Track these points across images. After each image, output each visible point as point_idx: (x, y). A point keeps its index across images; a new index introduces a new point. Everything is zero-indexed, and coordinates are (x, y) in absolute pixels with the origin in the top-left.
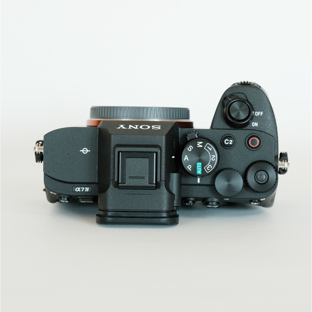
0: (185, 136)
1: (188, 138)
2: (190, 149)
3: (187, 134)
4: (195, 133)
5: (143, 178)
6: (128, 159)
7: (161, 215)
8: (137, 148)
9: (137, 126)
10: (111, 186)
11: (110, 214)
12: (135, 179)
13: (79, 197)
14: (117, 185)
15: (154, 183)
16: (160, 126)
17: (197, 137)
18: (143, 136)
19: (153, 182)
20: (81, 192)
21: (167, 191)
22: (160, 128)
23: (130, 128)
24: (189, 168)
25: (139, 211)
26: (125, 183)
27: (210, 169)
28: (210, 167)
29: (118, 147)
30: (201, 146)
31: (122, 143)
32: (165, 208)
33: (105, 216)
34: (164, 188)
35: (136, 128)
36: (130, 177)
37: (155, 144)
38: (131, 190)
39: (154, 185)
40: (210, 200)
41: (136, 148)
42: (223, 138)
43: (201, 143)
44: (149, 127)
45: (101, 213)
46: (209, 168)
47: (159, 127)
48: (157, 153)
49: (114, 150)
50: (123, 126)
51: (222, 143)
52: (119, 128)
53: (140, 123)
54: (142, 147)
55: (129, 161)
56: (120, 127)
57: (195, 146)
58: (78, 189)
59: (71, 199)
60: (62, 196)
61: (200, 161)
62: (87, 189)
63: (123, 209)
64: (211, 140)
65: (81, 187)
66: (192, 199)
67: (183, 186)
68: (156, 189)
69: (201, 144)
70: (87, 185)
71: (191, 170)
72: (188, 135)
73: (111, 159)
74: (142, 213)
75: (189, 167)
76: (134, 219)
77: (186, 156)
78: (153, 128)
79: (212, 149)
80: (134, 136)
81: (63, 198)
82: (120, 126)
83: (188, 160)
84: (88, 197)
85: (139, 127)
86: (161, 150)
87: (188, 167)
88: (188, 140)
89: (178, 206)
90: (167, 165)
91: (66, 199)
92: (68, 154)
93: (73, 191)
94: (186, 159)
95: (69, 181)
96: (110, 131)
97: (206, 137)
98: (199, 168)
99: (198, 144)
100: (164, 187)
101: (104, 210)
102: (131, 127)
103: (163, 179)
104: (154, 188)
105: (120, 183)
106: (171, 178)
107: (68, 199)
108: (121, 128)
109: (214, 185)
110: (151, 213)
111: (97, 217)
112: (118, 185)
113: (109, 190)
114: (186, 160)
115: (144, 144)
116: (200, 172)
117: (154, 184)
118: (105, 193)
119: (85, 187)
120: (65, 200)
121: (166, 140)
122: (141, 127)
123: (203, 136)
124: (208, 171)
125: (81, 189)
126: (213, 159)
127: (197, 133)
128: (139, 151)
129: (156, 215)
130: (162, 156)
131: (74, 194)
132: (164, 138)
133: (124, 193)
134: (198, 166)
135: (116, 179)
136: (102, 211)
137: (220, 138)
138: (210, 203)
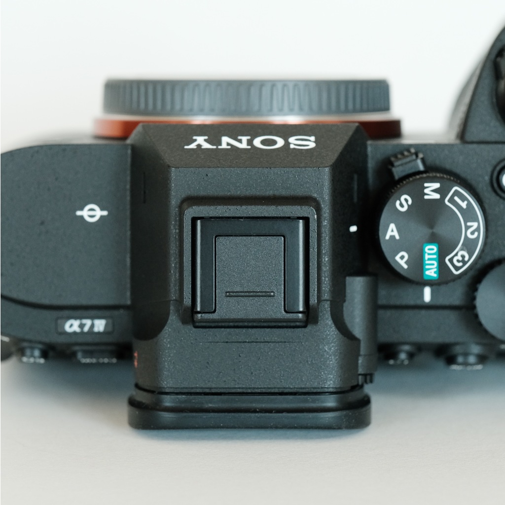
0: (386, 165)
1: (394, 170)
2: (402, 205)
3: (393, 159)
4: (417, 156)
5: (267, 295)
6: (221, 239)
7: (323, 402)
8: (249, 207)
9: (245, 139)
10: (173, 319)
11: (168, 401)
12: (242, 299)
13: (77, 348)
14: (189, 316)
15: (301, 309)
16: (313, 138)
17: (421, 168)
18: (266, 171)
19: (298, 306)
20: (82, 333)
21: (337, 332)
22: (312, 145)
23: (224, 146)
24: (401, 260)
25: (257, 391)
26: (215, 311)
27: (465, 263)
28: (463, 257)
29: (191, 205)
30: (437, 196)
31: (202, 193)
32: (331, 380)
33: (156, 407)
34: (330, 322)
35: (244, 145)
36: (229, 295)
37: (300, 192)
38: (232, 330)
39: (300, 315)
40: (458, 349)
41: (244, 207)
42: (498, 168)
43: (437, 185)
44: (280, 142)
45: (142, 397)
46: (460, 259)
47: (310, 141)
48: (307, 220)
49: (181, 214)
50: (205, 140)
51: (495, 185)
52: (193, 146)
53: (254, 130)
54: (263, 204)
55: (224, 245)
56: (196, 143)
57: (418, 195)
58: (72, 326)
59: (51, 354)
60: (25, 344)
61: (433, 239)
62: (100, 325)
63: (209, 385)
64: (463, 175)
65: (81, 318)
66: (407, 348)
67: (381, 312)
68: (305, 327)
69: (435, 191)
70: (99, 313)
71: (406, 267)
72: (396, 164)
73: (172, 239)
74: (266, 397)
75: (402, 257)
76: (242, 415)
77: (392, 226)
78: (292, 146)
79: (469, 204)
80: (238, 171)
81: (28, 352)
82: (195, 140)
83: (397, 237)
84: (103, 348)
85: (250, 142)
86: (318, 210)
87: (398, 258)
88: (397, 177)
89: (368, 372)
90: (336, 255)
91: (37, 353)
92: (42, 223)
93: (60, 330)
94: (392, 234)
95: (46, 301)
96: (168, 156)
97: (448, 166)
98: (429, 259)
99: (426, 191)
100: (330, 318)
101: (152, 389)
102: (228, 144)
103: (326, 296)
104: (298, 324)
105: (199, 313)
106: (348, 291)
107: (45, 354)
108: (199, 146)
109: (474, 307)
110: (291, 397)
111: (133, 408)
112: (192, 317)
113: (167, 329)
114: (392, 237)
115: (270, 193)
116: (435, 272)
117: (300, 312)
118: (155, 340)
119: (92, 318)
120: (35, 357)
121: (333, 180)
122: (257, 142)
123: (438, 162)
124: (457, 268)
125: (82, 326)
126: (472, 233)
127: (421, 156)
128: (255, 215)
129: (306, 401)
130: (323, 230)
131: (61, 340)
132: (326, 174)
133: (210, 339)
134: (429, 254)
135: (187, 301)
136: (145, 394)
137: (490, 169)
138: (460, 359)
